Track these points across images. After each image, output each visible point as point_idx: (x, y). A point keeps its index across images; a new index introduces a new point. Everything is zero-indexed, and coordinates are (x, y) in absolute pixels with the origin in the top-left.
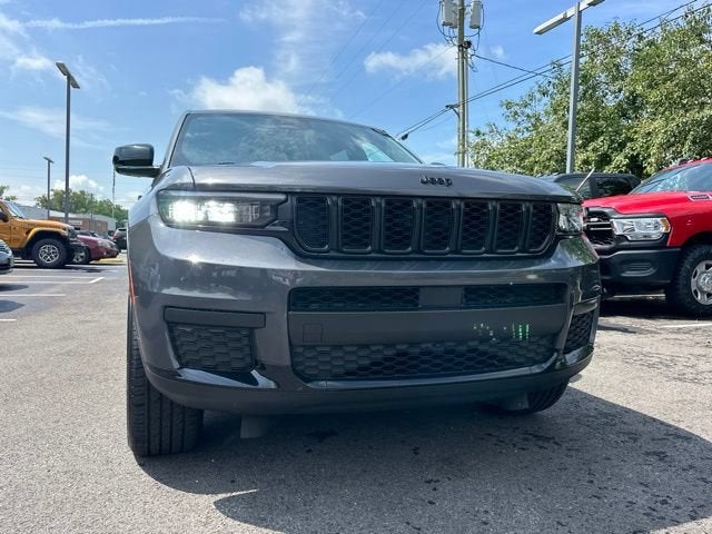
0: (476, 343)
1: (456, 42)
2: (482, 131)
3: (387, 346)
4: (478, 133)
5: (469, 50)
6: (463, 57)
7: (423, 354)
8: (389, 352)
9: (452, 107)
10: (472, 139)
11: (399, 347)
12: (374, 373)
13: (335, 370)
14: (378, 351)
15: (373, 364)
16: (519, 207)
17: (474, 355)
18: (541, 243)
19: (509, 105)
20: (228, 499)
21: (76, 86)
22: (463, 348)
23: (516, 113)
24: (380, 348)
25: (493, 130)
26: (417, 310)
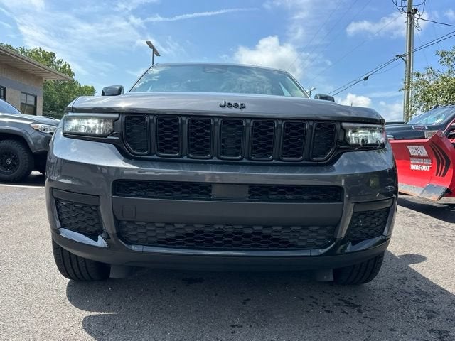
0: (261, 228)
1: (406, 10)
2: (421, 73)
3: (188, 225)
4: (418, 75)
5: (416, 15)
6: (411, 21)
7: (216, 232)
8: (189, 230)
9: (400, 56)
10: (415, 79)
11: (197, 226)
12: (179, 243)
13: (149, 239)
14: (181, 228)
15: (178, 237)
16: (303, 125)
17: (259, 236)
18: (325, 154)
19: (443, 54)
20: (94, 317)
21: (158, 55)
22: (249, 231)
23: (449, 59)
24: (182, 226)
25: (430, 71)
26: (210, 200)
